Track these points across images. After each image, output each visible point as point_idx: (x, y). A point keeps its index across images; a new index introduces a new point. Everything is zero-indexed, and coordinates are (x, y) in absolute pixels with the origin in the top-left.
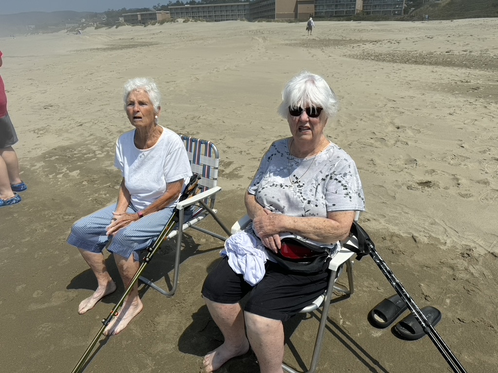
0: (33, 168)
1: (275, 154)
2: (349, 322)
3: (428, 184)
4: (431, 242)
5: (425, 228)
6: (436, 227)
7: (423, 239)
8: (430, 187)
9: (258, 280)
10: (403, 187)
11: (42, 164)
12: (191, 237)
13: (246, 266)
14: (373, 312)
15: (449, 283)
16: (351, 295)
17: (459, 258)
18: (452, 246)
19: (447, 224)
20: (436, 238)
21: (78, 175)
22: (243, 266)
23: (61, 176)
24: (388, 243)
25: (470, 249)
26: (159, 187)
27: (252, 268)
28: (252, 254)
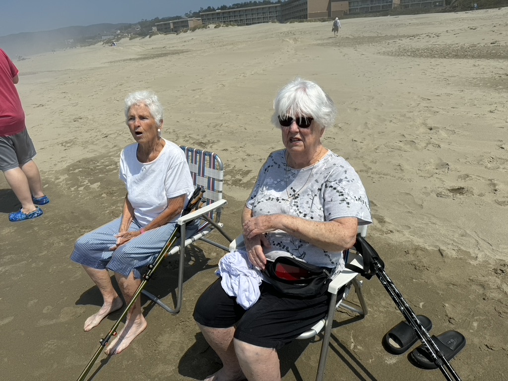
0: (57, 181)
1: (272, 166)
2: (361, 346)
3: (461, 191)
4: (460, 257)
5: (454, 241)
6: (467, 239)
7: (451, 252)
8: (463, 194)
9: (251, 303)
10: (432, 194)
11: (66, 176)
12: (202, 251)
13: (239, 287)
14: (387, 336)
15: (479, 304)
16: (366, 316)
17: (491, 275)
18: (484, 261)
19: (480, 235)
20: (466, 251)
21: (98, 188)
22: (236, 288)
23: (82, 188)
24: (411, 258)
25: (505, 265)
26: (159, 203)
27: (245, 291)
28: (246, 275)
